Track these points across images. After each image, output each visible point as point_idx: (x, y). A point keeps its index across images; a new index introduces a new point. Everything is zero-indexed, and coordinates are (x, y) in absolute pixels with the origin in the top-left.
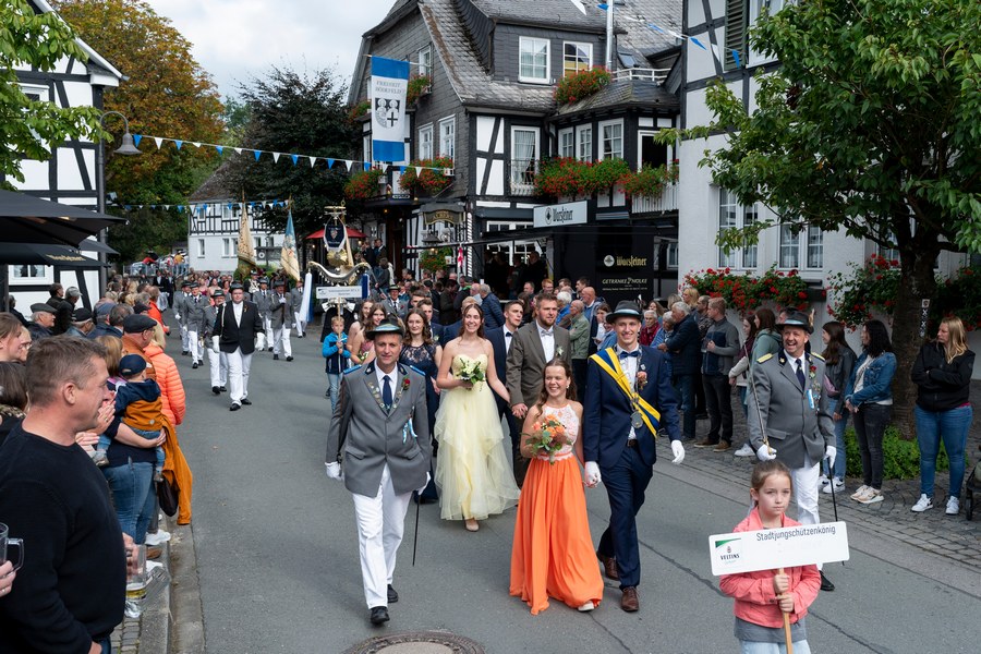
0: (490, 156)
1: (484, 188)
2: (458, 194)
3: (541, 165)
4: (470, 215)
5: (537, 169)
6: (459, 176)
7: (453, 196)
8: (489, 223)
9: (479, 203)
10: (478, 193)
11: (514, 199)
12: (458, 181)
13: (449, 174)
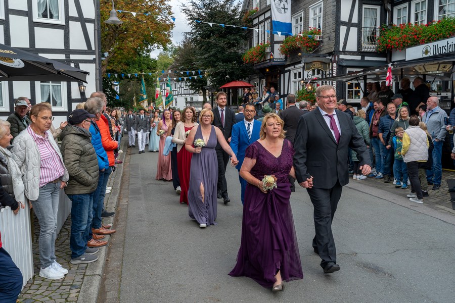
0: (349, 24)
1: (345, 46)
2: (325, 52)
3: (380, 31)
4: (335, 65)
5: (378, 34)
6: (326, 40)
7: (322, 53)
8: (348, 69)
9: (341, 57)
10: (341, 49)
11: (364, 54)
12: (326, 43)
13: (318, 39)
